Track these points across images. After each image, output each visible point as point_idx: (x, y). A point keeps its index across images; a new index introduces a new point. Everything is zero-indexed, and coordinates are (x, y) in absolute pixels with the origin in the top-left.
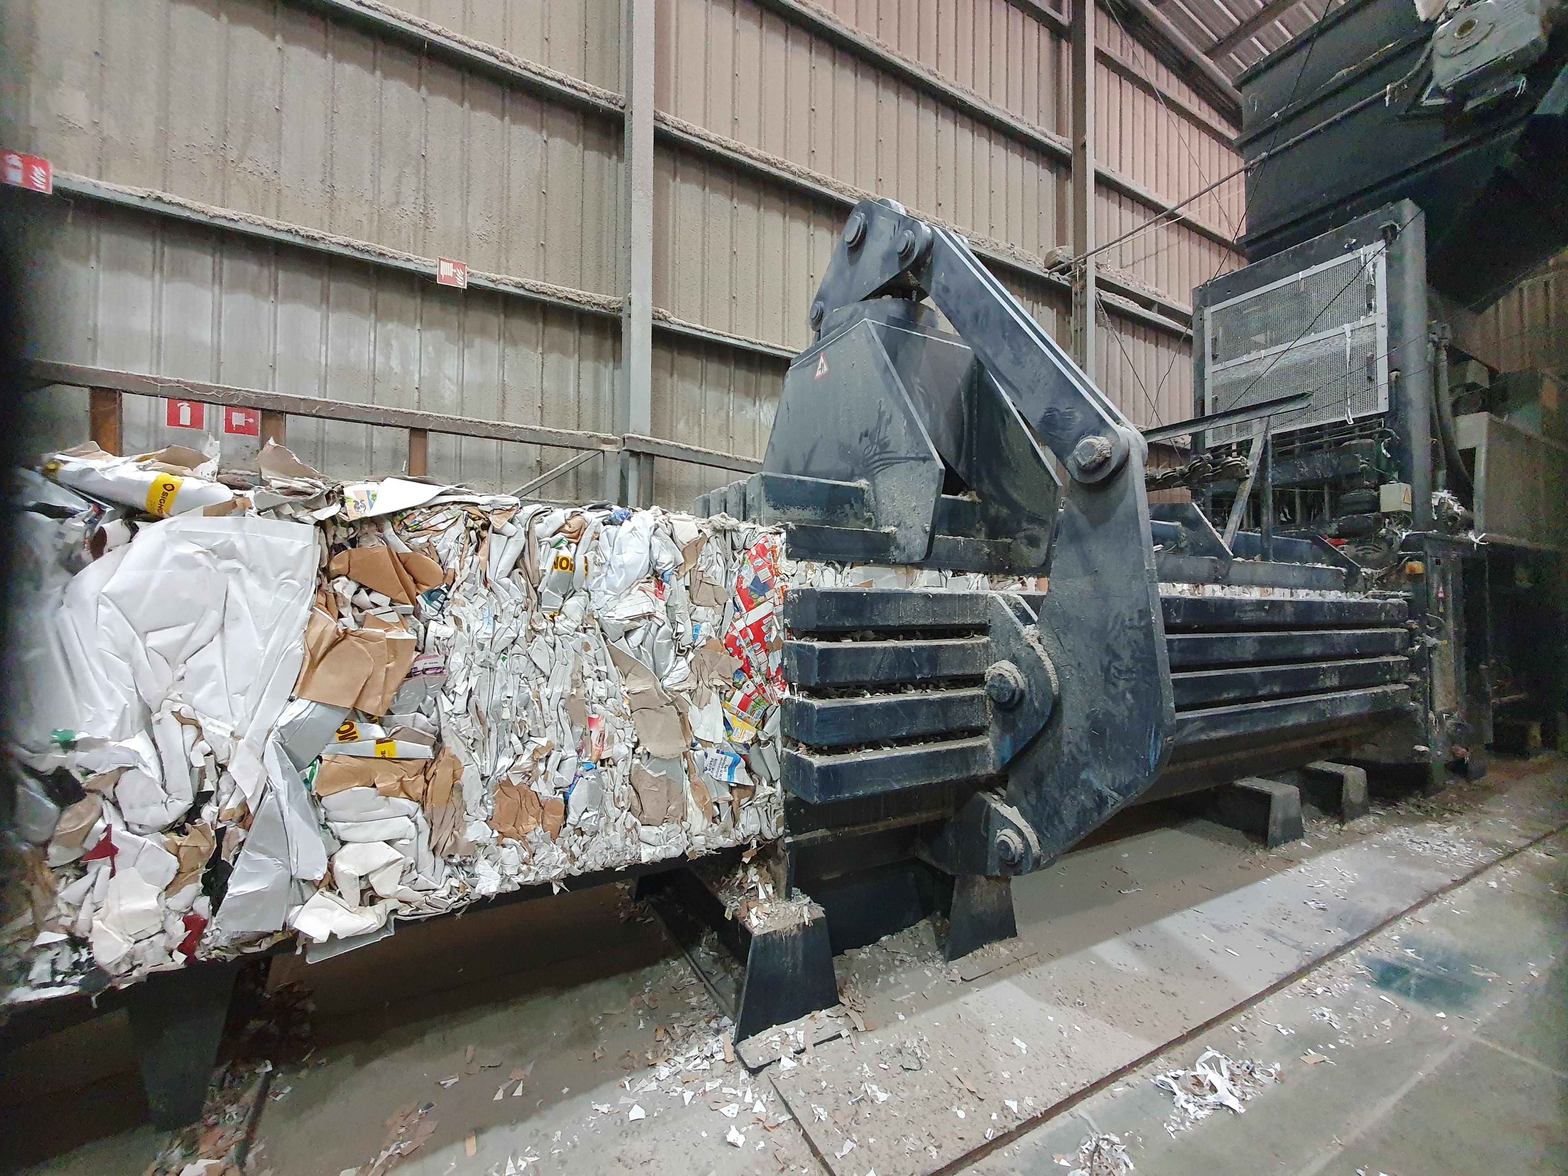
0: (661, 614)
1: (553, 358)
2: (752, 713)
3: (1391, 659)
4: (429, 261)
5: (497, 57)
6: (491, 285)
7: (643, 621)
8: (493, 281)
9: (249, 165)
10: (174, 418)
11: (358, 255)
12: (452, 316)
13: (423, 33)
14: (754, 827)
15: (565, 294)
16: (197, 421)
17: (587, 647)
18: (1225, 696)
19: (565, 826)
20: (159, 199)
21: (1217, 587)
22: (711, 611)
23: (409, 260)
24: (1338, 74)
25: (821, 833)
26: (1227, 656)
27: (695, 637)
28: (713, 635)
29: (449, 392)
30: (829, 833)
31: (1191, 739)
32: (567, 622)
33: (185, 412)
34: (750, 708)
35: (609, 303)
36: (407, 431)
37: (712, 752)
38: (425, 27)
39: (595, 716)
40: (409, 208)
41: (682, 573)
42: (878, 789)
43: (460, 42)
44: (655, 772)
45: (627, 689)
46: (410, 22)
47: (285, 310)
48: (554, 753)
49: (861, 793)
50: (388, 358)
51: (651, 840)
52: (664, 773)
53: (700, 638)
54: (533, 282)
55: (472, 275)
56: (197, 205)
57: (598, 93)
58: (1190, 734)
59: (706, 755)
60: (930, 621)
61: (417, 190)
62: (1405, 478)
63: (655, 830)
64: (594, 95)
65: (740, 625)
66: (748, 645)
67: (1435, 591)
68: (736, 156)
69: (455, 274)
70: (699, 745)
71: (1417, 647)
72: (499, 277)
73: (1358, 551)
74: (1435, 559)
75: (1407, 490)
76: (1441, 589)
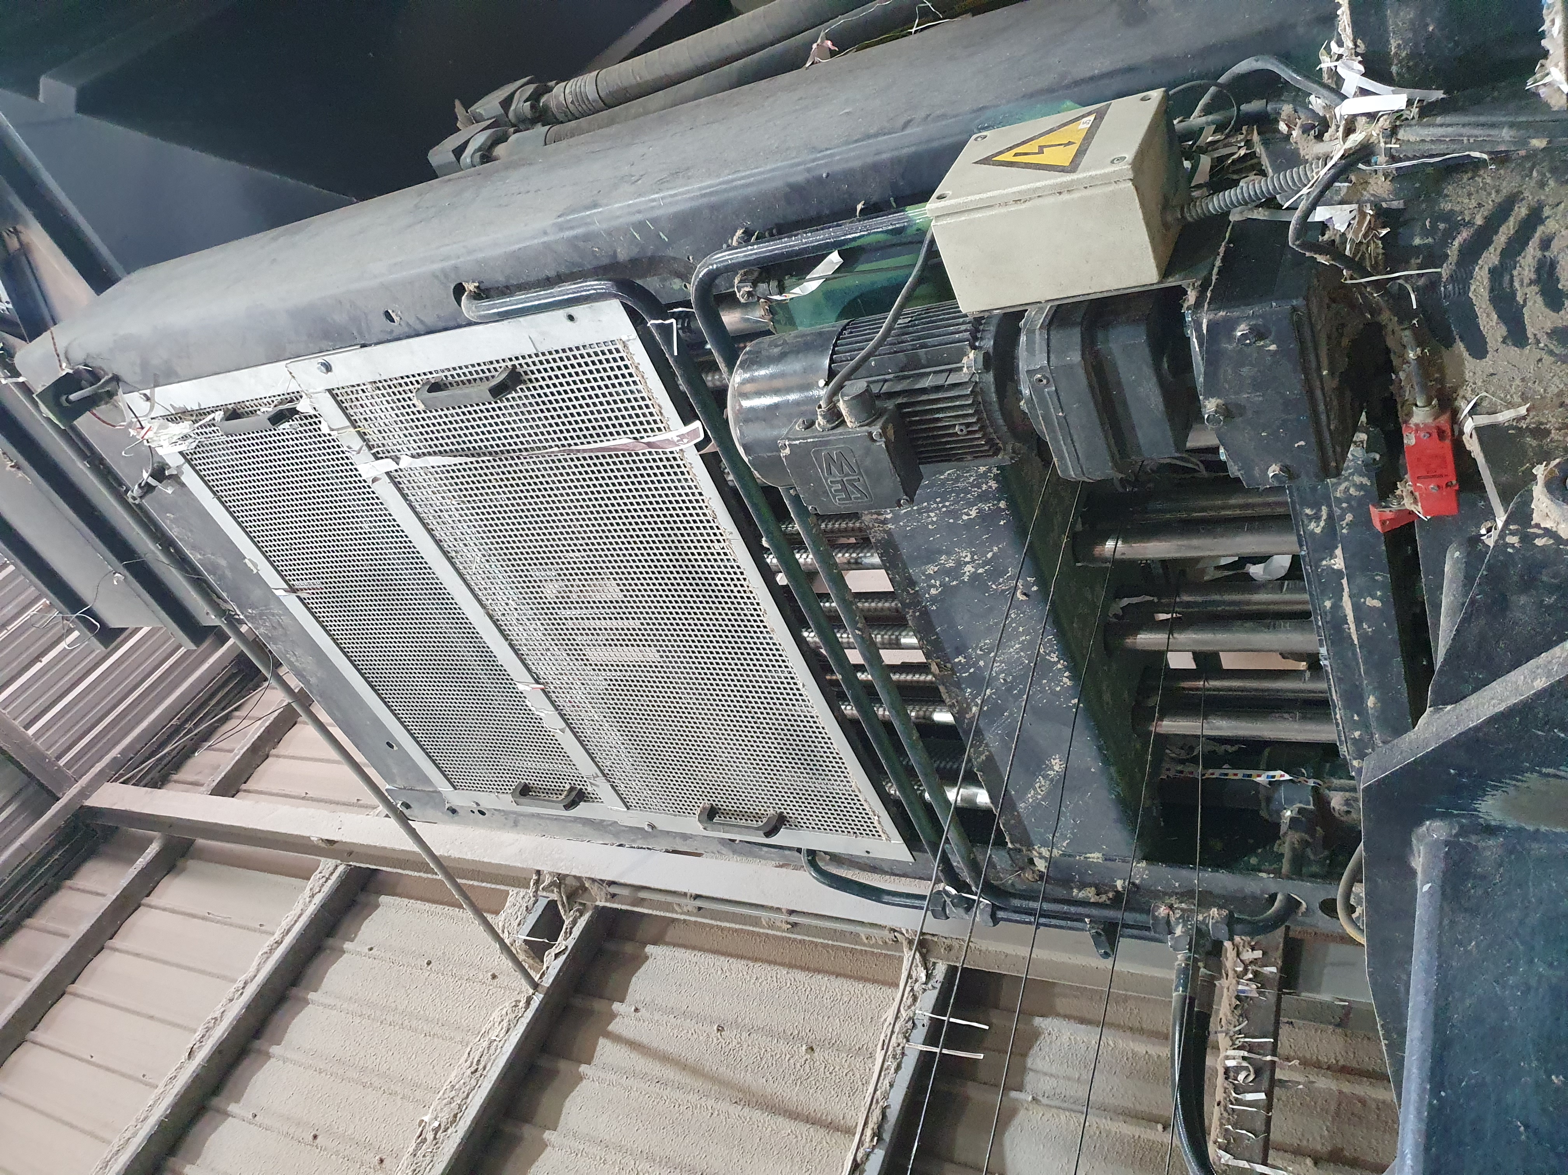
73: (1516, 335)
75: (986, 161)
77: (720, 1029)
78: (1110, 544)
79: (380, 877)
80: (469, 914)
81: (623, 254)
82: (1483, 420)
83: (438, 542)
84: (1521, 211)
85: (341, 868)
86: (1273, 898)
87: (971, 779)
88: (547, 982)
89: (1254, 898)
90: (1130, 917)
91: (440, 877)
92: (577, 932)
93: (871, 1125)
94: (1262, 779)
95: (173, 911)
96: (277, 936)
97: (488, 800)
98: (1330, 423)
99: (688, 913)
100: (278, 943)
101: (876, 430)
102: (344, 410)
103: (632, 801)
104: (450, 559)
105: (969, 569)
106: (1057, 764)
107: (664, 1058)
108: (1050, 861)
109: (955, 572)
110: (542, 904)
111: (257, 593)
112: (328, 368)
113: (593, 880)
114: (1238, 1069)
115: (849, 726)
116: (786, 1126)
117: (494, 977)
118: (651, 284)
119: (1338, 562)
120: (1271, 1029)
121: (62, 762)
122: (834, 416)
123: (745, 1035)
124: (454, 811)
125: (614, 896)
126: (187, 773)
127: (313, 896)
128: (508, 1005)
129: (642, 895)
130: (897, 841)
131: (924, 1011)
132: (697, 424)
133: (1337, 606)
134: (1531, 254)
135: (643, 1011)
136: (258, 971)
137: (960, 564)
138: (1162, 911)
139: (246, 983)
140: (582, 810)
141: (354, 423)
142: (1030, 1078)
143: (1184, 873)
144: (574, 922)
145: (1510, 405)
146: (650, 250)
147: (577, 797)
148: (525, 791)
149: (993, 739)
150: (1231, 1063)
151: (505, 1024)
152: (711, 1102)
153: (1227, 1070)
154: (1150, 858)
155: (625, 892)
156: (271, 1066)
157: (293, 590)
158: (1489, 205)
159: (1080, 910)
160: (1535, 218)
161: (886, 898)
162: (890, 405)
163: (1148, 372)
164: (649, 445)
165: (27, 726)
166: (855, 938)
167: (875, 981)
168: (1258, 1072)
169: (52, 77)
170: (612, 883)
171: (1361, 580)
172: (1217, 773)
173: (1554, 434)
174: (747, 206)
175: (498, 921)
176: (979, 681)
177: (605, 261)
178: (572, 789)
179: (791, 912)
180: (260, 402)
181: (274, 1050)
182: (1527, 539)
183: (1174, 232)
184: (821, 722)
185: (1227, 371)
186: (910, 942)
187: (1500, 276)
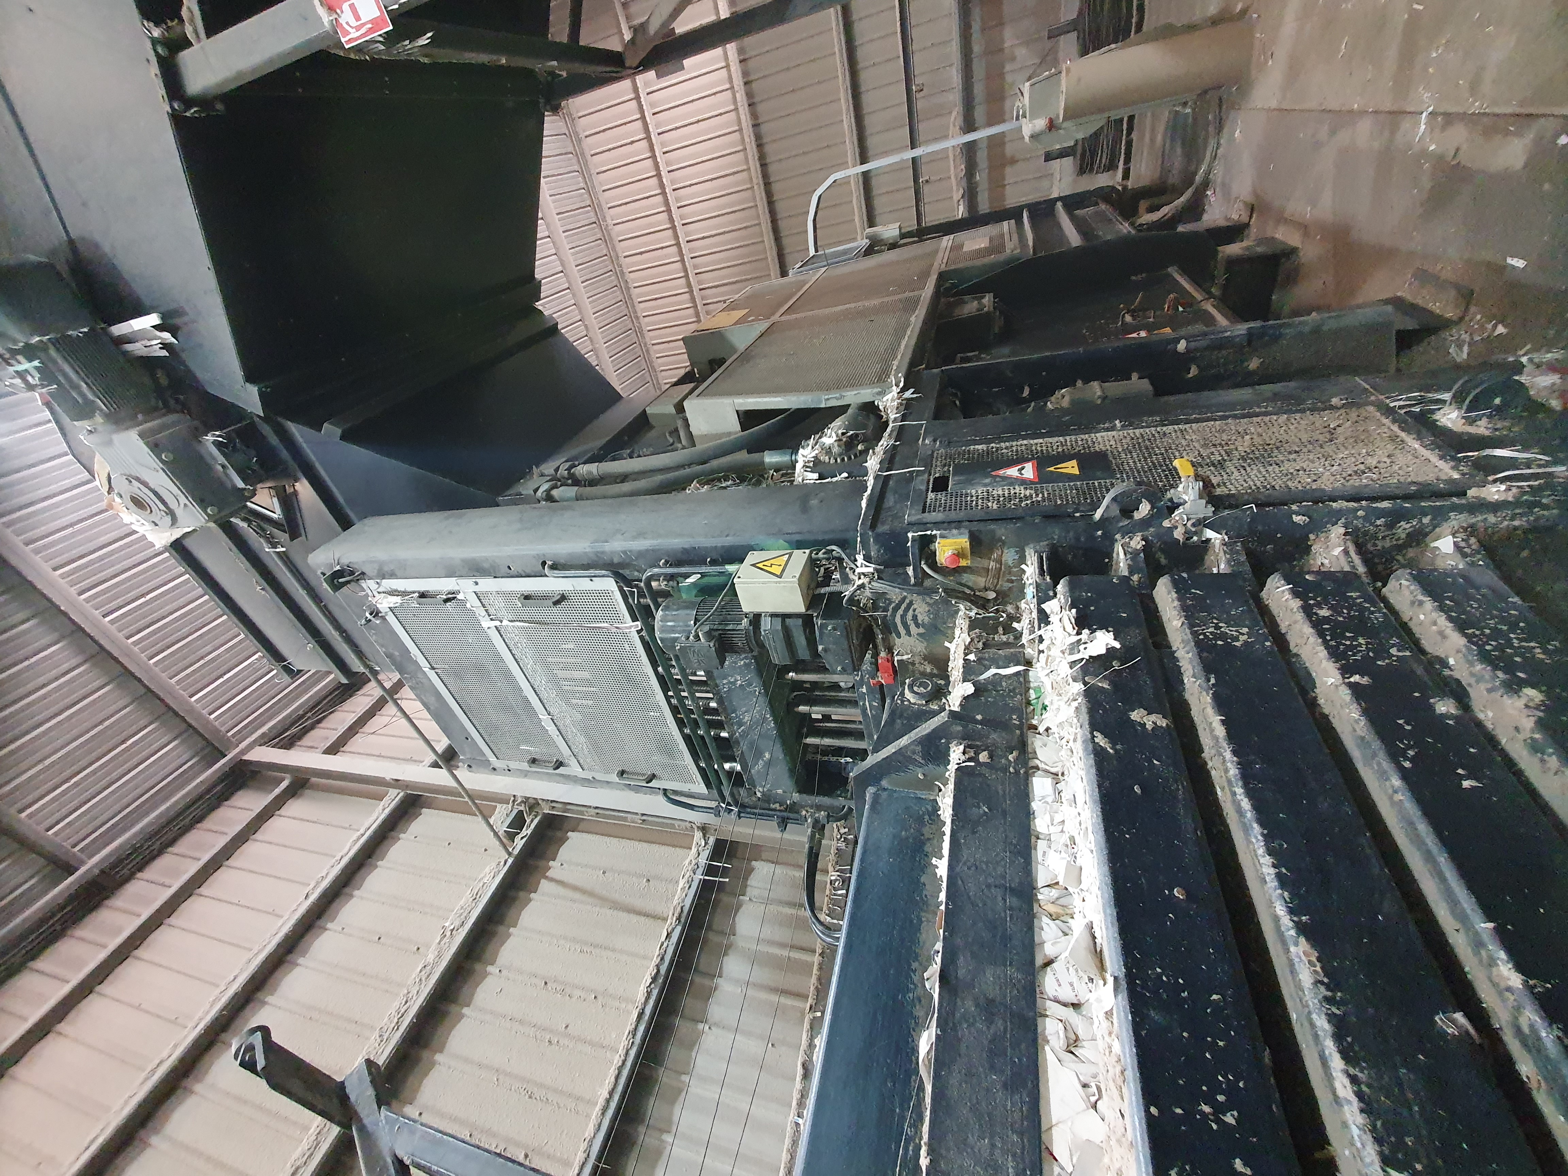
71: (1213, 536)
73: (909, 633)
74: (931, 495)
75: (754, 565)
76: (1013, 472)
77: (604, 873)
78: (791, 674)
79: (423, 799)
80: (480, 818)
81: (616, 560)
82: (899, 658)
83: (513, 655)
84: (907, 601)
85: (402, 794)
86: (844, 807)
87: (732, 759)
88: (516, 852)
89: (837, 807)
90: (791, 815)
91: (467, 799)
92: (533, 826)
93: (676, 915)
94: (842, 761)
95: (294, 818)
96: (362, 831)
97: (513, 765)
98: (856, 656)
99: (592, 816)
100: (363, 835)
101: (712, 644)
102: (480, 600)
103: (586, 767)
104: (517, 662)
105: (739, 682)
106: (767, 755)
107: (575, 888)
108: (763, 793)
109: (734, 683)
110: (515, 812)
111: (411, 668)
112: (477, 583)
113: (543, 800)
114: (836, 880)
115: (687, 739)
116: (634, 918)
117: (486, 850)
118: (626, 572)
119: (864, 690)
120: (850, 862)
121: (230, 734)
122: (697, 637)
123: (616, 875)
124: (494, 769)
125: (553, 807)
126: (307, 740)
127: (384, 810)
128: (494, 865)
129: (569, 807)
130: (703, 785)
131: (703, 861)
132: (638, 623)
133: (864, 704)
134: (911, 612)
135: (565, 865)
136: (350, 850)
137: (736, 680)
138: (804, 813)
139: (342, 857)
140: (561, 770)
141: (484, 606)
142: (749, 889)
143: (813, 798)
144: (532, 821)
145: (908, 654)
146: (628, 561)
147: (559, 764)
148: (534, 761)
149: (744, 746)
150: (833, 878)
151: (492, 874)
152: (598, 909)
153: (831, 881)
154: (799, 792)
155: (559, 806)
156: (353, 902)
157: (433, 668)
158: (899, 599)
159: (773, 813)
160: (911, 604)
161: (696, 809)
162: (716, 634)
163: (802, 633)
164: (617, 628)
165: (210, 714)
166: (672, 826)
167: (681, 847)
168: (843, 882)
169: (331, 423)
170: (552, 801)
171: (871, 696)
172: (826, 758)
173: (917, 665)
174: (668, 553)
175: (491, 821)
176: (740, 724)
177: (609, 562)
178: (557, 761)
179: (643, 815)
180: (440, 593)
181: (356, 893)
182: (903, 702)
183: (811, 596)
184: (675, 737)
185: (825, 638)
186: (698, 827)
187: (903, 617)
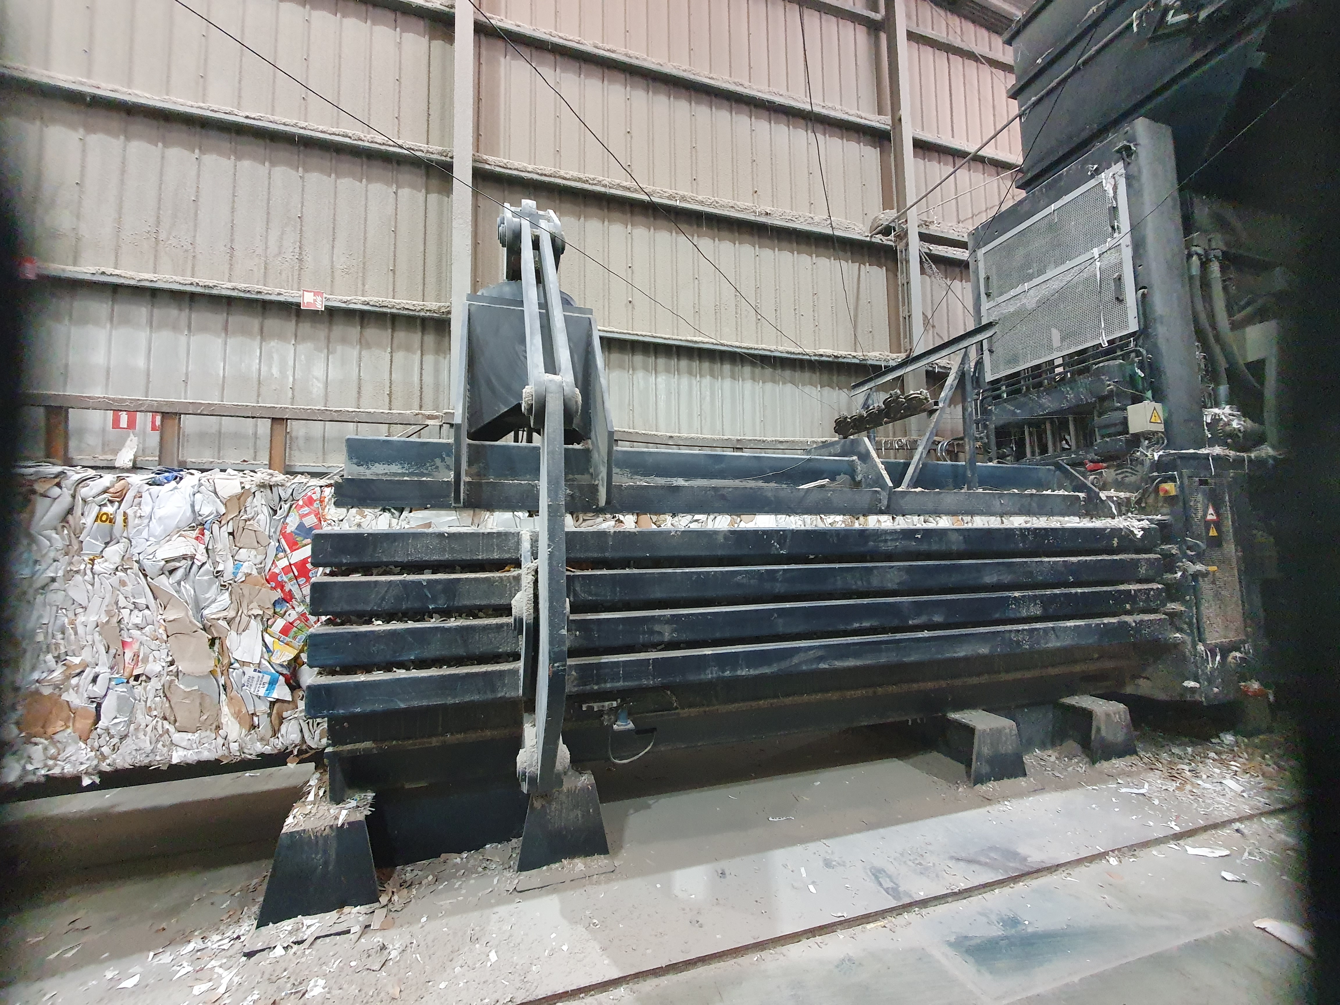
0: (201, 557)
1: (400, 356)
2: (294, 638)
3: (1133, 587)
4: (295, 293)
5: (350, 137)
6: (344, 305)
7: (184, 562)
8: (345, 302)
9: (173, 241)
10: (116, 424)
11: (242, 295)
12: (321, 332)
13: (294, 130)
14: (295, 737)
15: (403, 305)
16: (131, 424)
17: (123, 583)
18: (856, 625)
19: (96, 729)
20: (103, 273)
21: (884, 518)
22: (254, 552)
23: (279, 294)
24: (1090, 12)
25: (368, 744)
26: (859, 585)
27: (235, 574)
28: (255, 572)
29: (317, 388)
30: (373, 745)
31: (804, 668)
32: (106, 564)
33: (124, 417)
34: (292, 633)
35: (440, 308)
36: (270, 420)
37: (250, 671)
38: (295, 125)
39: (129, 640)
40: (289, 256)
41: (223, 522)
42: (379, 707)
43: (322, 132)
44: (187, 686)
45: (163, 617)
46: (284, 124)
47: (197, 340)
48: (88, 670)
49: (359, 710)
50: (270, 367)
51: (184, 744)
52: (196, 688)
53: (240, 575)
54: (376, 299)
55: (328, 300)
56: (130, 273)
57: (431, 150)
58: (805, 662)
59: (244, 673)
60: (447, 556)
61: (294, 243)
62: (1158, 397)
63: (189, 736)
64: (428, 152)
65: (283, 563)
66: (290, 580)
67: (1200, 515)
68: (552, 180)
69: (315, 301)
70: (236, 665)
71: (1179, 574)
72: (349, 298)
73: (1117, 475)
74: (1197, 479)
75: (1155, 409)
76: (1211, 511)
77: (869, 302)
78: (1072, 419)
79: (889, 144)
81: (1151, 330)
82: (1104, 472)
83: (1074, 267)
84: (1138, 473)
88: (874, 240)
99: (902, 284)
101: (1106, 392)
102: (1115, 247)
104: (1069, 269)
106: (1018, 411)
107: (858, 286)
110: (894, 226)
112: (1127, 245)
118: (1141, 336)
122: (1110, 385)
123: (869, 310)
125: (902, 254)
130: (990, 380)
132: (1107, 345)
141: (1110, 249)
145: (1106, 475)
146: (1150, 337)
157: (1055, 211)
160: (1136, 475)
163: (1117, 431)
164: (1102, 331)
167: (890, 347)
169: (1265, 52)
170: (906, 251)
173: (1101, 479)
174: (1158, 357)
177: (1149, 326)
180: (1117, 220)
183: (1137, 436)
185: (1114, 441)
187: (1127, 472)
